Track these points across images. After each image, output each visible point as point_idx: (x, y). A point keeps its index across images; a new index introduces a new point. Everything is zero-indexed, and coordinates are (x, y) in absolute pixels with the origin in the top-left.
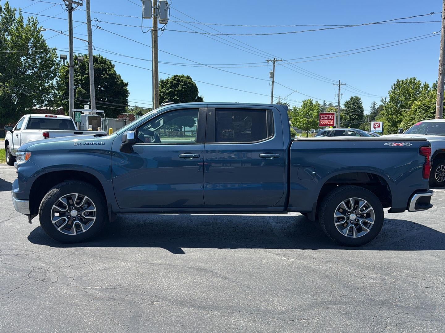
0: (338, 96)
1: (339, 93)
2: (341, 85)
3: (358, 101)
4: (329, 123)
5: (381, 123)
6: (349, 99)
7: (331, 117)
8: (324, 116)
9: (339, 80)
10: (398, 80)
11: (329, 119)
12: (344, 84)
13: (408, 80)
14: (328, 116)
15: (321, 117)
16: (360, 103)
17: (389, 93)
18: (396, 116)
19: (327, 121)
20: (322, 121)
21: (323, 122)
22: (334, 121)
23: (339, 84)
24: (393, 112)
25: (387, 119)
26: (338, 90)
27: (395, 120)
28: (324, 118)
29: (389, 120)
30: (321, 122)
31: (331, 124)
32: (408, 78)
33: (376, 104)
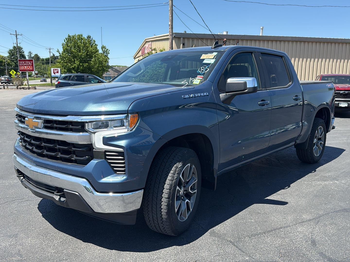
0: (16, 44)
1: (17, 42)
2: (18, 35)
3: (21, 50)
4: (29, 68)
5: (59, 69)
6: (13, 48)
7: (30, 63)
8: (23, 62)
9: (16, 31)
10: (69, 35)
11: (28, 65)
12: (21, 34)
13: (76, 35)
14: (27, 62)
15: (20, 63)
16: (22, 52)
17: (62, 45)
18: (70, 64)
19: (27, 67)
20: (22, 66)
21: (23, 68)
22: (33, 67)
23: (15, 34)
24: (67, 60)
25: (63, 66)
26: (16, 40)
27: (70, 67)
28: (23, 64)
29: (64, 67)
30: (21, 68)
31: (31, 69)
32: (76, 34)
33: (32, 53)
